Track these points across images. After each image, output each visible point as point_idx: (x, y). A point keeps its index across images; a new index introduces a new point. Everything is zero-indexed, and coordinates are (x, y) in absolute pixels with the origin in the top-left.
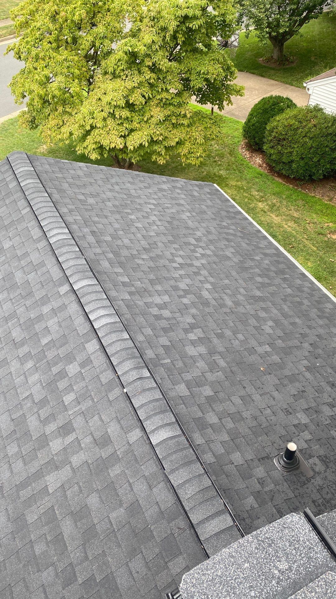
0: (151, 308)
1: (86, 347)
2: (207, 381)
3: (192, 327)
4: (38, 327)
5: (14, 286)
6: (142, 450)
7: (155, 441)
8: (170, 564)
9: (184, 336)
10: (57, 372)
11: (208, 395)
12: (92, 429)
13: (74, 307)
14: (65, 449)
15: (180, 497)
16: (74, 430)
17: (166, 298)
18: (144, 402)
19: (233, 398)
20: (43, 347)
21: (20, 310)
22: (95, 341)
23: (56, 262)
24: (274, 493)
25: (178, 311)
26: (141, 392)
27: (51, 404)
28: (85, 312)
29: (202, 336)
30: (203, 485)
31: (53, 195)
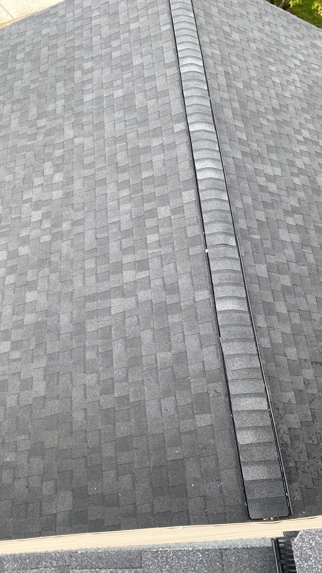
0: (259, 176)
1: (183, 195)
2: (289, 271)
3: (294, 211)
4: (143, 158)
5: (131, 108)
6: (205, 311)
7: (220, 308)
8: (197, 417)
9: (283, 217)
10: (148, 209)
11: (285, 284)
12: (165, 274)
13: (183, 149)
14: (135, 282)
15: (226, 366)
16: (148, 269)
17: (278, 171)
18: (221, 269)
19: (308, 296)
20: (142, 180)
21: (131, 135)
22: (193, 192)
23: (179, 95)
24: (315, 398)
25: (286, 189)
26: (222, 258)
27: (135, 237)
28: (193, 158)
29: (301, 223)
30: (252, 365)
31: (199, 17)
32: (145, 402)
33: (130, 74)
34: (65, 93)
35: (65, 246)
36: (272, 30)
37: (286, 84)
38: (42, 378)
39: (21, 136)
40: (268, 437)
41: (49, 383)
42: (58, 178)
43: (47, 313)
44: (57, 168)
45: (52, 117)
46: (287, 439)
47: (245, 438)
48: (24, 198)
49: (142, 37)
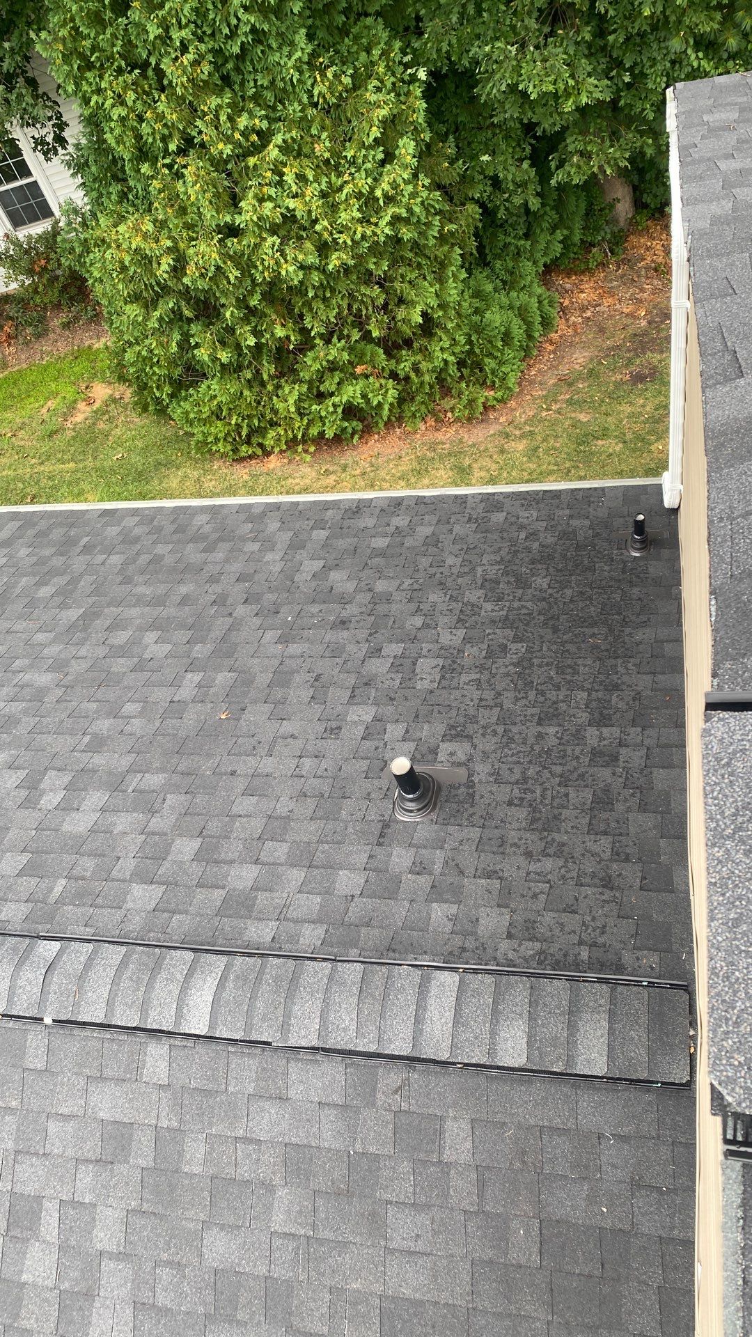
2: (166, 834)
3: (32, 785)
6: (197, 1066)
7: (200, 1025)
8: (448, 1156)
9: (38, 815)
11: (193, 852)
14: (63, 1249)
15: (344, 1047)
16: (39, 1199)
18: (106, 996)
19: (236, 809)
24: (453, 860)
26: (80, 987)
29: (66, 778)
30: (354, 983)
32: (387, 1298)
40: (520, 990)
46: (530, 948)
47: (513, 1048)
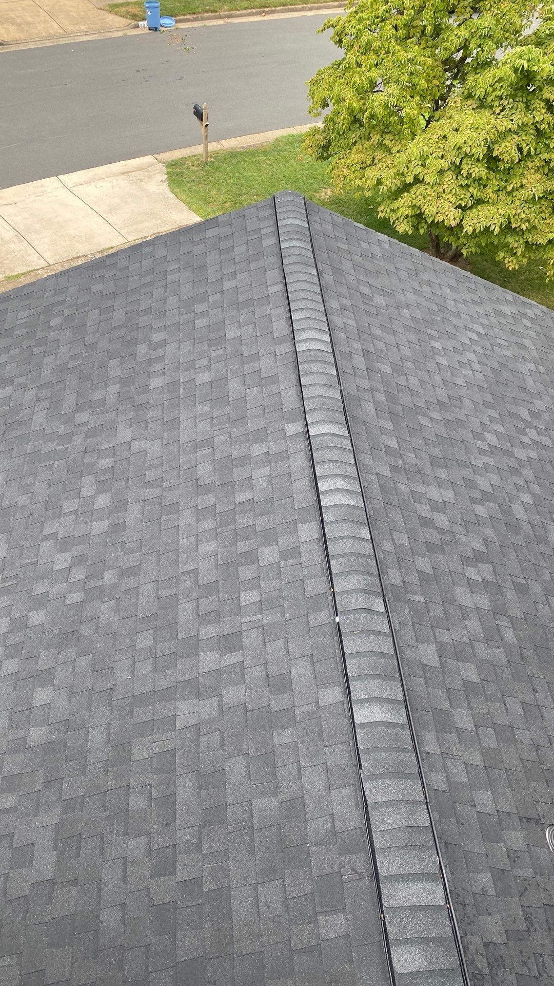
0: (419, 502)
1: (299, 529)
2: (475, 656)
3: (478, 558)
4: (238, 473)
5: (222, 400)
6: (335, 723)
7: (360, 718)
8: (322, 919)
9: (460, 568)
10: (244, 551)
11: (468, 679)
12: (269, 658)
13: (299, 461)
14: (219, 671)
15: (372, 823)
16: (241, 648)
17: (449, 495)
18: (361, 650)
19: (508, 700)
20: (236, 505)
21: (220, 439)
22: (315, 525)
23: (295, 383)
24: (529, 885)
25: (463, 523)
26: (362, 632)
27: (221, 595)
28: (315, 474)
29: (490, 578)
30: (415, 820)
31: (324, 275)
32: (229, 891)
33: (221, 351)
34: (122, 376)
35: (105, 611)
36: (434, 292)
37: (457, 366)
38: (51, 844)
39: (47, 436)
40: (449, 960)
41: (62, 853)
42: (103, 501)
43: (67, 725)
44: (102, 486)
45: (99, 410)
46: (482, 964)
47: (406, 960)
48: (45, 533)
49: (240, 300)
